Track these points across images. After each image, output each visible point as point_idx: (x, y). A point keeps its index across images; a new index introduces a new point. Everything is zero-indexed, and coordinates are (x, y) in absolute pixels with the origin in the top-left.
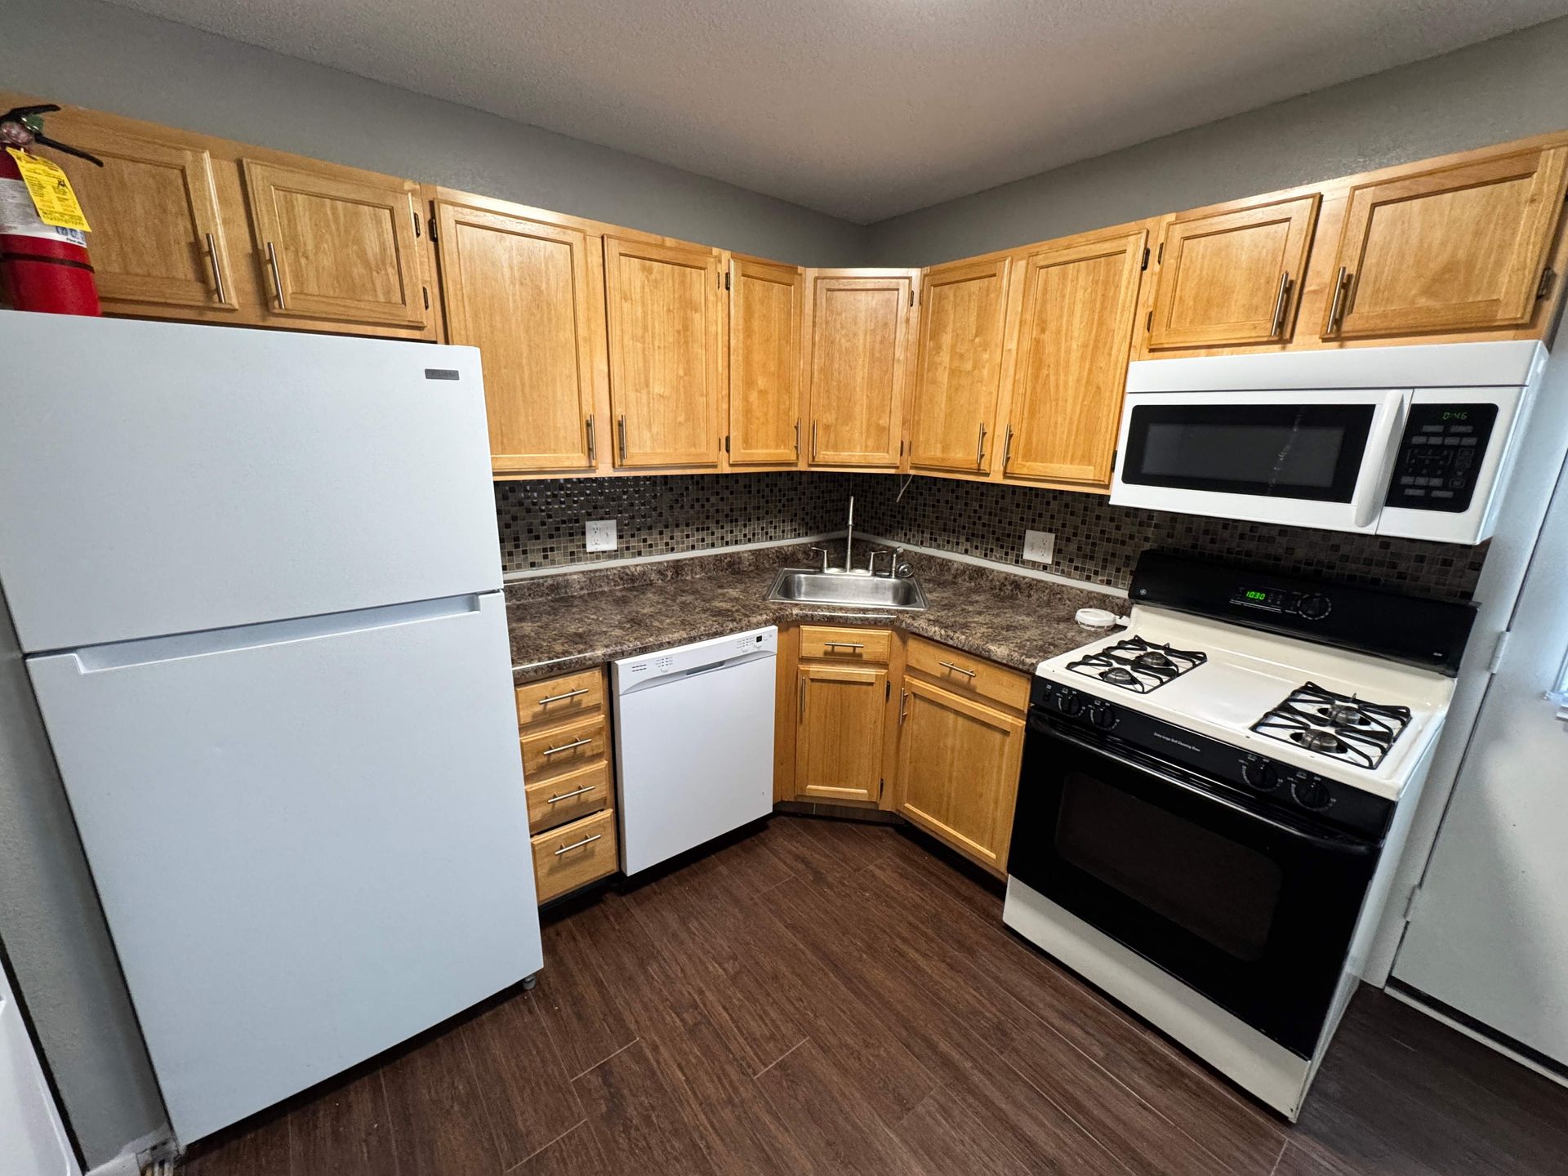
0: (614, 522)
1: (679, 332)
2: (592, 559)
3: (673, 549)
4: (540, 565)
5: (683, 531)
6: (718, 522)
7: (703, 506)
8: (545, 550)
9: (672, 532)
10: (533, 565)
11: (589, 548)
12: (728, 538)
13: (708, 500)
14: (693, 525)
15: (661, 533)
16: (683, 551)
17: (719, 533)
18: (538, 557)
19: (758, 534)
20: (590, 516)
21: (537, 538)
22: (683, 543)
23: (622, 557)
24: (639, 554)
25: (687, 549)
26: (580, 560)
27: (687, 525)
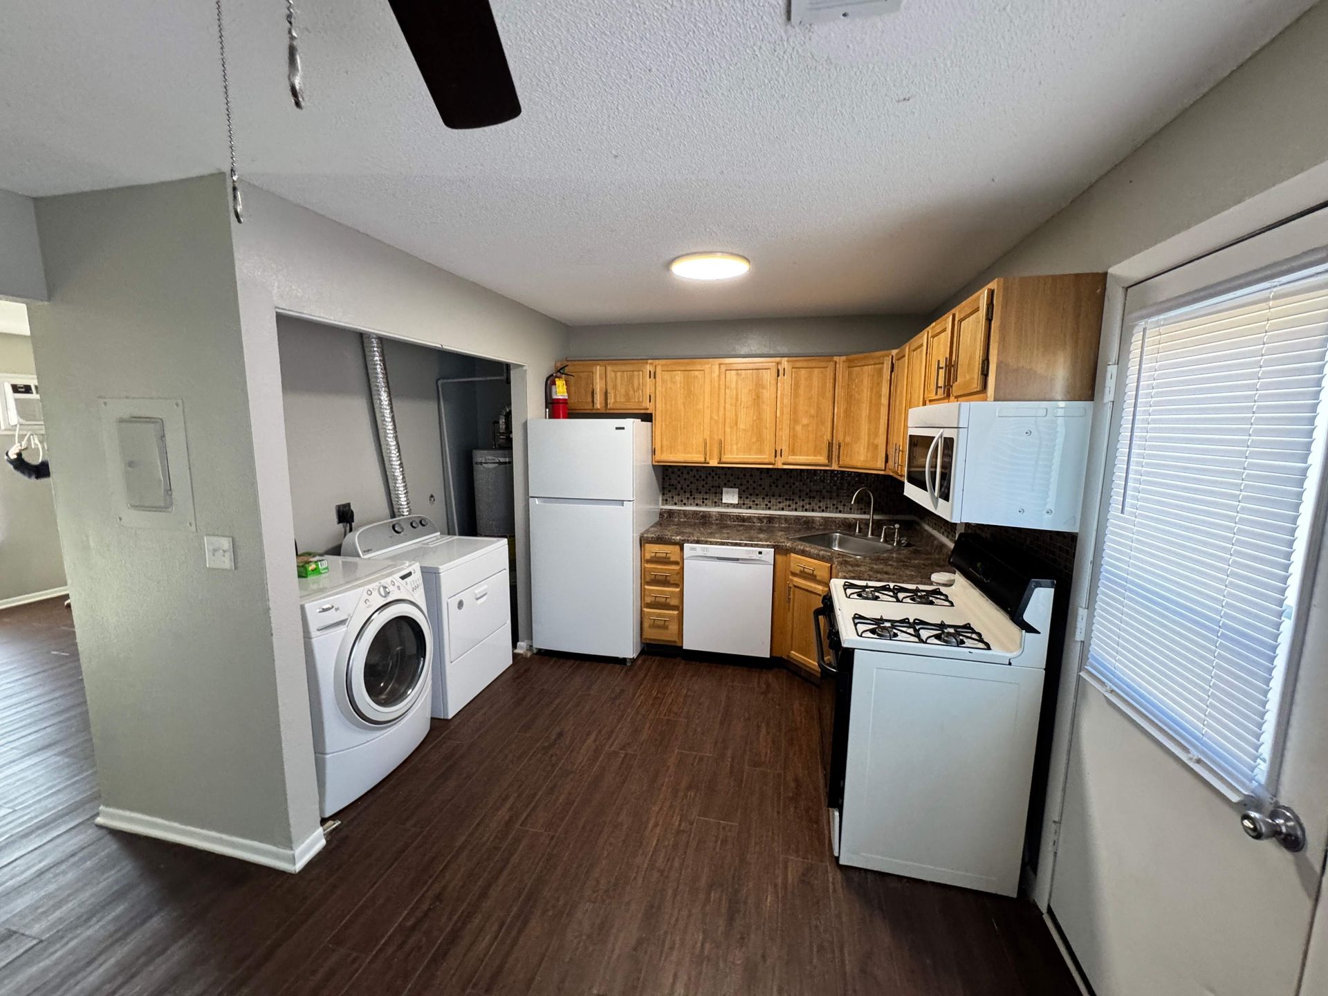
0: (737, 490)
1: (755, 400)
2: (725, 506)
3: (770, 508)
4: (700, 506)
5: (777, 499)
6: (800, 497)
7: (790, 487)
8: (703, 499)
9: (770, 498)
10: (697, 505)
11: (724, 501)
12: (807, 507)
13: (794, 484)
14: (783, 496)
15: (763, 498)
16: (776, 510)
17: (801, 503)
18: (700, 502)
19: (830, 508)
20: (725, 485)
21: (700, 493)
22: (776, 506)
23: (741, 508)
24: (750, 508)
25: (779, 510)
26: (719, 506)
27: (780, 496)
